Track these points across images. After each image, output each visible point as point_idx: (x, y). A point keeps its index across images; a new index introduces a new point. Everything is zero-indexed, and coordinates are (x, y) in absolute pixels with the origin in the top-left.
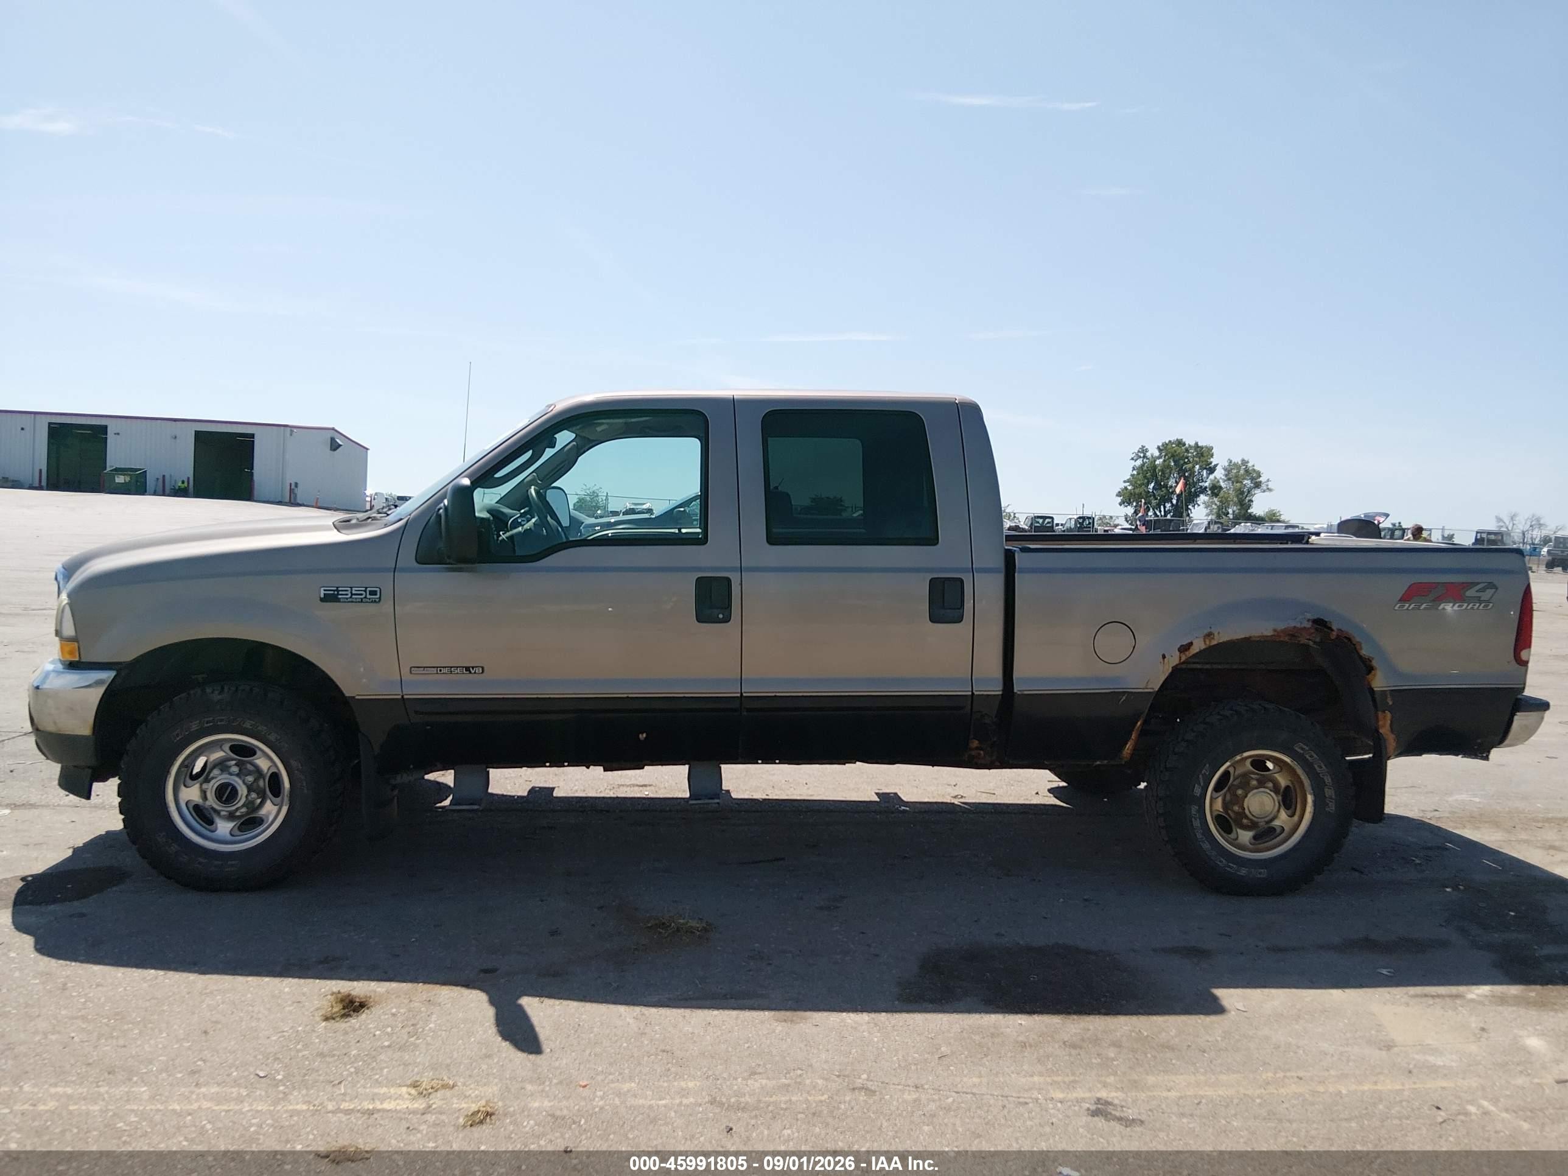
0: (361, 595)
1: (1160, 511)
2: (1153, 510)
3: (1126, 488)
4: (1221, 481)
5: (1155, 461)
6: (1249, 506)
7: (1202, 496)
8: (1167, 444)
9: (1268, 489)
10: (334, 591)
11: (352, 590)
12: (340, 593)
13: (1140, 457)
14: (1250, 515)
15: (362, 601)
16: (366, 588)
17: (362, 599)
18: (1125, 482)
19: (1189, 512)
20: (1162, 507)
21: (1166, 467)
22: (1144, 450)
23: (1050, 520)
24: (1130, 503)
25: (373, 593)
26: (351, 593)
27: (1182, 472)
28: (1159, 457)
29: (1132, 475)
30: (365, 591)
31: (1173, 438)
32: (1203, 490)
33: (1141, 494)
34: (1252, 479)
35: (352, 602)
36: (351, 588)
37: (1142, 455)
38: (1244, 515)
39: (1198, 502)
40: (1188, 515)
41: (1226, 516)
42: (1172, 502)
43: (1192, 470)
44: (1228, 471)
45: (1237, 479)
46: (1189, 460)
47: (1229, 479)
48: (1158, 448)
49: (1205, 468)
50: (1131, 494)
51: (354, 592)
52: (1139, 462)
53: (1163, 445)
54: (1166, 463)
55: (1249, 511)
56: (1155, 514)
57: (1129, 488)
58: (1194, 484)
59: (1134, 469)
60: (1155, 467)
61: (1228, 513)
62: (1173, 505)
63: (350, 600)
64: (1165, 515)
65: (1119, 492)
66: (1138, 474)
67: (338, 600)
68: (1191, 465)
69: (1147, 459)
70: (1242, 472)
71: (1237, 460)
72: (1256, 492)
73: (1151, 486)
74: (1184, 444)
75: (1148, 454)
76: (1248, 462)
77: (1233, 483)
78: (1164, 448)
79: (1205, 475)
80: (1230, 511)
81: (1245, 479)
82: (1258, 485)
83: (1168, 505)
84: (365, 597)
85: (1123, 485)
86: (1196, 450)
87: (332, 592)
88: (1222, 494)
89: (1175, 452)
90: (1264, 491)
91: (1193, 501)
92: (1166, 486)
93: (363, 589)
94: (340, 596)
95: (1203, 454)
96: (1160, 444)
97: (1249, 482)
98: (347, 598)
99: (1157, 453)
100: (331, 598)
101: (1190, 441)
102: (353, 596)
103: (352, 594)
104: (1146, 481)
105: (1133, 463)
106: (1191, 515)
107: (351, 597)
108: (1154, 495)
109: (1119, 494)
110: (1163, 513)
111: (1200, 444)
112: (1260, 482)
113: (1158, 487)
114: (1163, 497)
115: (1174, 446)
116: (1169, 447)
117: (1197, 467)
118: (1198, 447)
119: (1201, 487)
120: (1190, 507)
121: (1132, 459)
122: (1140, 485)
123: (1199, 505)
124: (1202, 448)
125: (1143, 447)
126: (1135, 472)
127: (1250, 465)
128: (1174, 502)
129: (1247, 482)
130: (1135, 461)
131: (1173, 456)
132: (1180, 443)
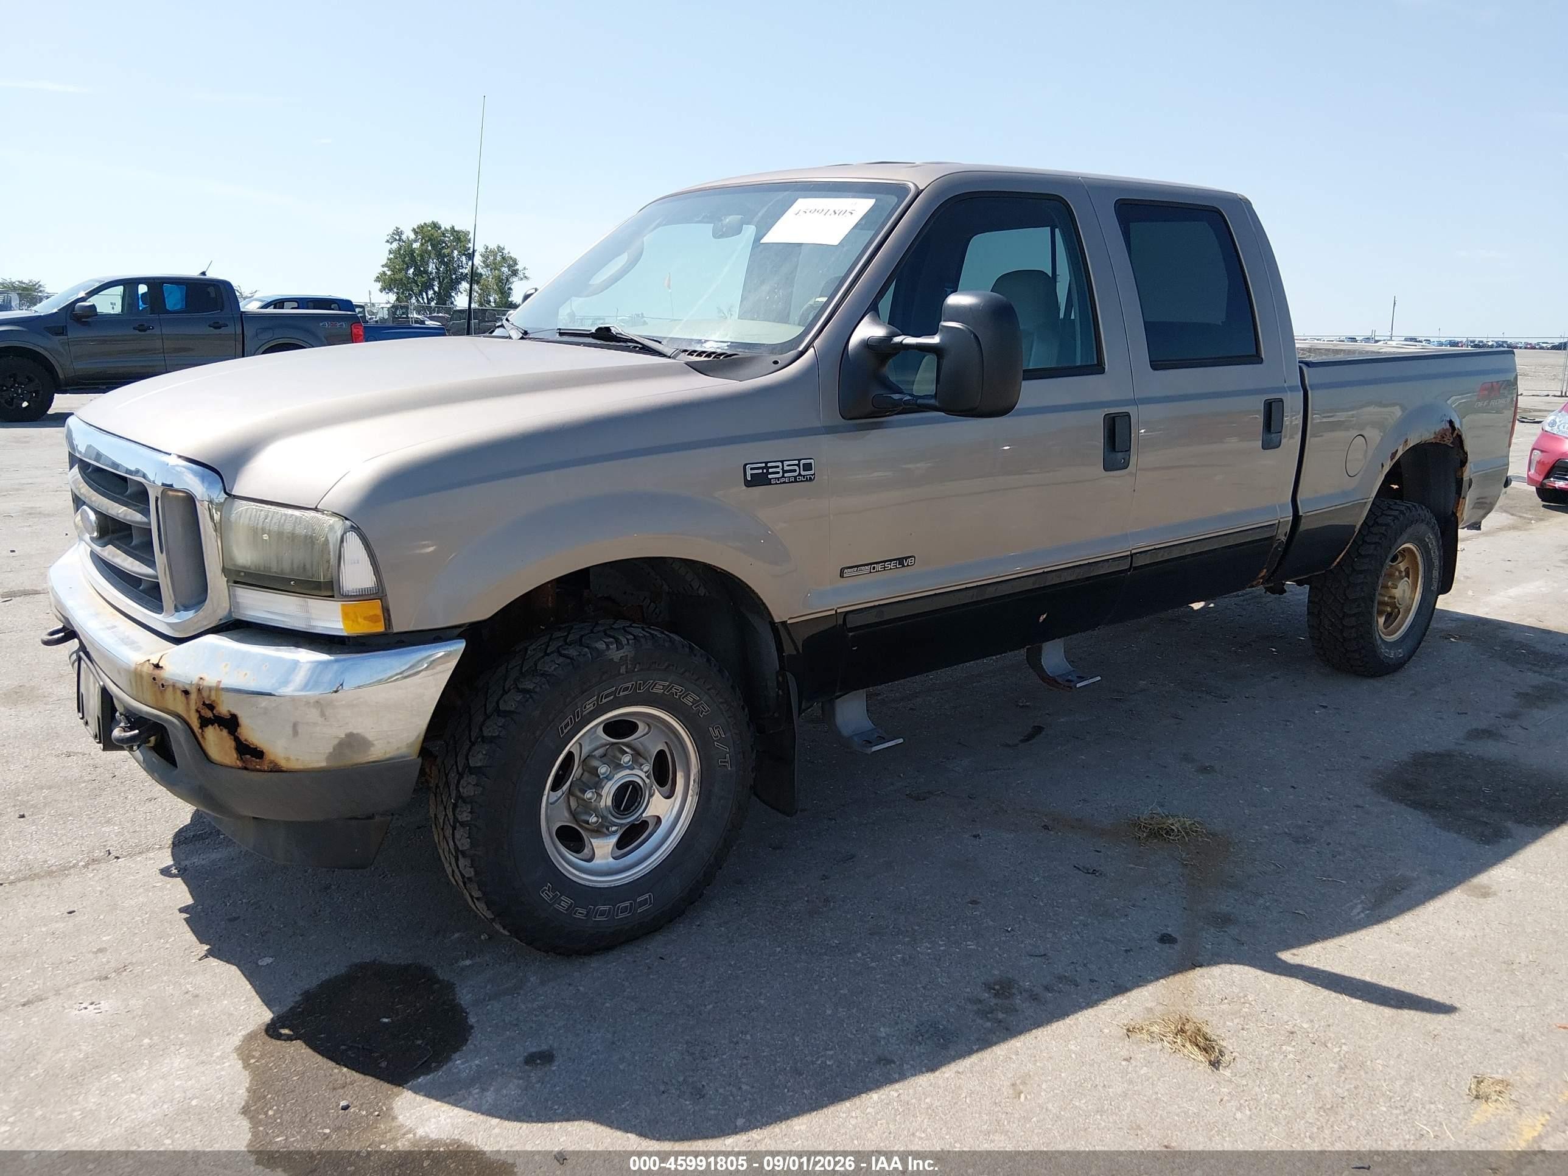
0: (795, 471)
1: (423, 299)
2: (416, 297)
3: (384, 273)
4: (479, 267)
5: (412, 244)
6: (509, 294)
7: (463, 282)
8: (422, 227)
9: (526, 277)
10: (762, 468)
11: (783, 466)
12: (770, 470)
13: (396, 240)
14: (511, 303)
15: (796, 481)
16: (799, 460)
17: (795, 477)
18: (383, 266)
19: (453, 299)
20: (424, 294)
21: (424, 252)
22: (398, 233)
23: (361, 310)
24: (391, 290)
25: (808, 467)
26: (783, 469)
27: (440, 256)
28: (416, 241)
29: (388, 259)
30: (798, 465)
31: (429, 221)
32: (463, 277)
33: (402, 279)
34: (509, 267)
35: (784, 482)
36: (782, 462)
37: (397, 238)
38: (506, 303)
39: (461, 290)
40: (452, 303)
41: (488, 304)
42: (433, 289)
43: (450, 255)
44: (485, 257)
45: (494, 267)
46: (446, 244)
47: (487, 266)
48: (414, 230)
49: (464, 254)
50: (392, 280)
51: (786, 468)
52: (395, 245)
53: (418, 228)
54: (424, 247)
55: (510, 299)
56: (418, 301)
57: (389, 273)
58: (455, 271)
59: (390, 252)
60: (412, 251)
61: (490, 302)
62: (435, 292)
63: (782, 480)
64: (429, 303)
65: (378, 277)
66: (396, 258)
67: (769, 482)
68: (449, 250)
69: (404, 242)
70: (499, 258)
71: (493, 246)
72: (514, 280)
73: (411, 271)
74: (440, 228)
75: (404, 237)
76: (503, 249)
77: (491, 270)
78: (419, 231)
79: (464, 261)
80: (492, 299)
81: (503, 266)
82: (515, 273)
83: (430, 293)
84: (800, 474)
85: (381, 270)
86: (452, 234)
87: (761, 471)
88: (482, 282)
89: (432, 235)
90: (522, 279)
91: (456, 289)
92: (426, 272)
93: (797, 462)
94: (770, 476)
95: (460, 238)
96: (415, 227)
97: (506, 270)
98: (778, 478)
99: (412, 236)
100: (760, 480)
101: (445, 225)
102: (786, 475)
103: (784, 472)
104: (405, 266)
105: (388, 246)
106: (455, 303)
107: (783, 476)
108: (416, 282)
109: (378, 279)
110: (426, 301)
111: (456, 229)
112: (518, 270)
113: (418, 272)
114: (424, 284)
115: (430, 228)
116: (425, 229)
117: (456, 253)
118: (455, 231)
119: (462, 273)
120: (453, 294)
121: (388, 241)
122: (400, 270)
123: (461, 293)
124: (458, 232)
125: (398, 228)
126: (392, 256)
127: (505, 252)
128: (436, 289)
129: (505, 270)
130: (391, 243)
131: (430, 240)
132: (435, 226)
